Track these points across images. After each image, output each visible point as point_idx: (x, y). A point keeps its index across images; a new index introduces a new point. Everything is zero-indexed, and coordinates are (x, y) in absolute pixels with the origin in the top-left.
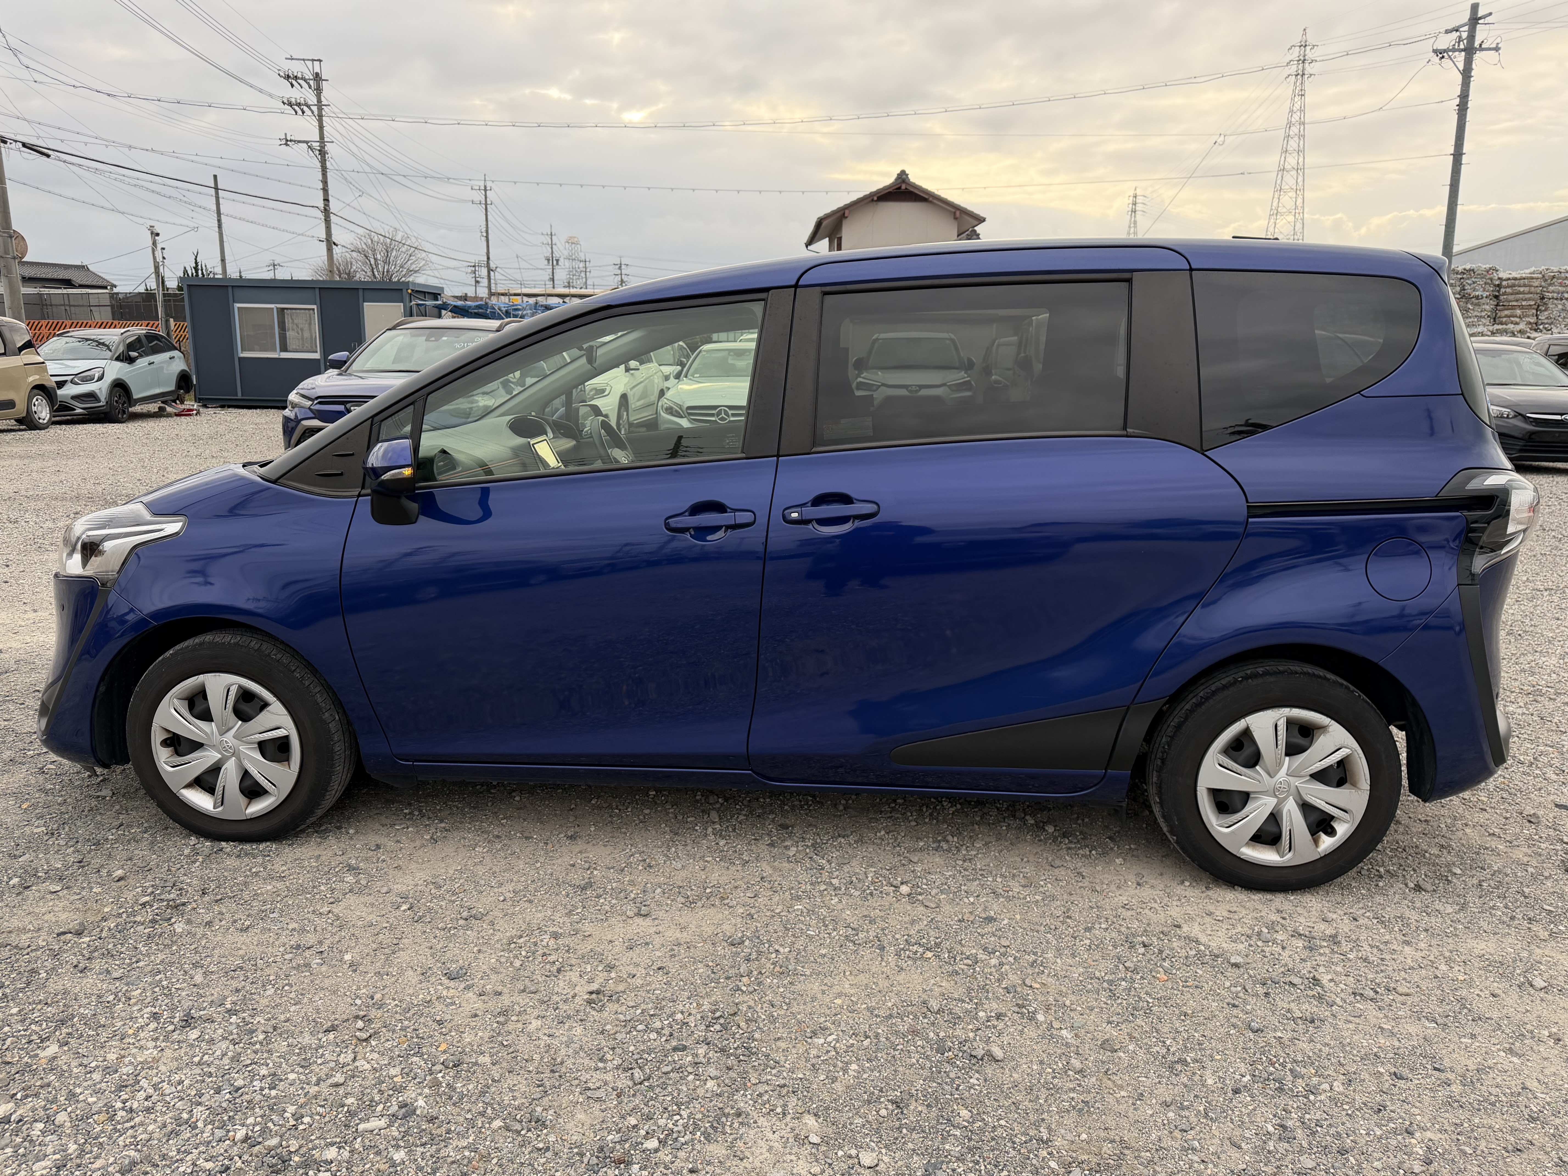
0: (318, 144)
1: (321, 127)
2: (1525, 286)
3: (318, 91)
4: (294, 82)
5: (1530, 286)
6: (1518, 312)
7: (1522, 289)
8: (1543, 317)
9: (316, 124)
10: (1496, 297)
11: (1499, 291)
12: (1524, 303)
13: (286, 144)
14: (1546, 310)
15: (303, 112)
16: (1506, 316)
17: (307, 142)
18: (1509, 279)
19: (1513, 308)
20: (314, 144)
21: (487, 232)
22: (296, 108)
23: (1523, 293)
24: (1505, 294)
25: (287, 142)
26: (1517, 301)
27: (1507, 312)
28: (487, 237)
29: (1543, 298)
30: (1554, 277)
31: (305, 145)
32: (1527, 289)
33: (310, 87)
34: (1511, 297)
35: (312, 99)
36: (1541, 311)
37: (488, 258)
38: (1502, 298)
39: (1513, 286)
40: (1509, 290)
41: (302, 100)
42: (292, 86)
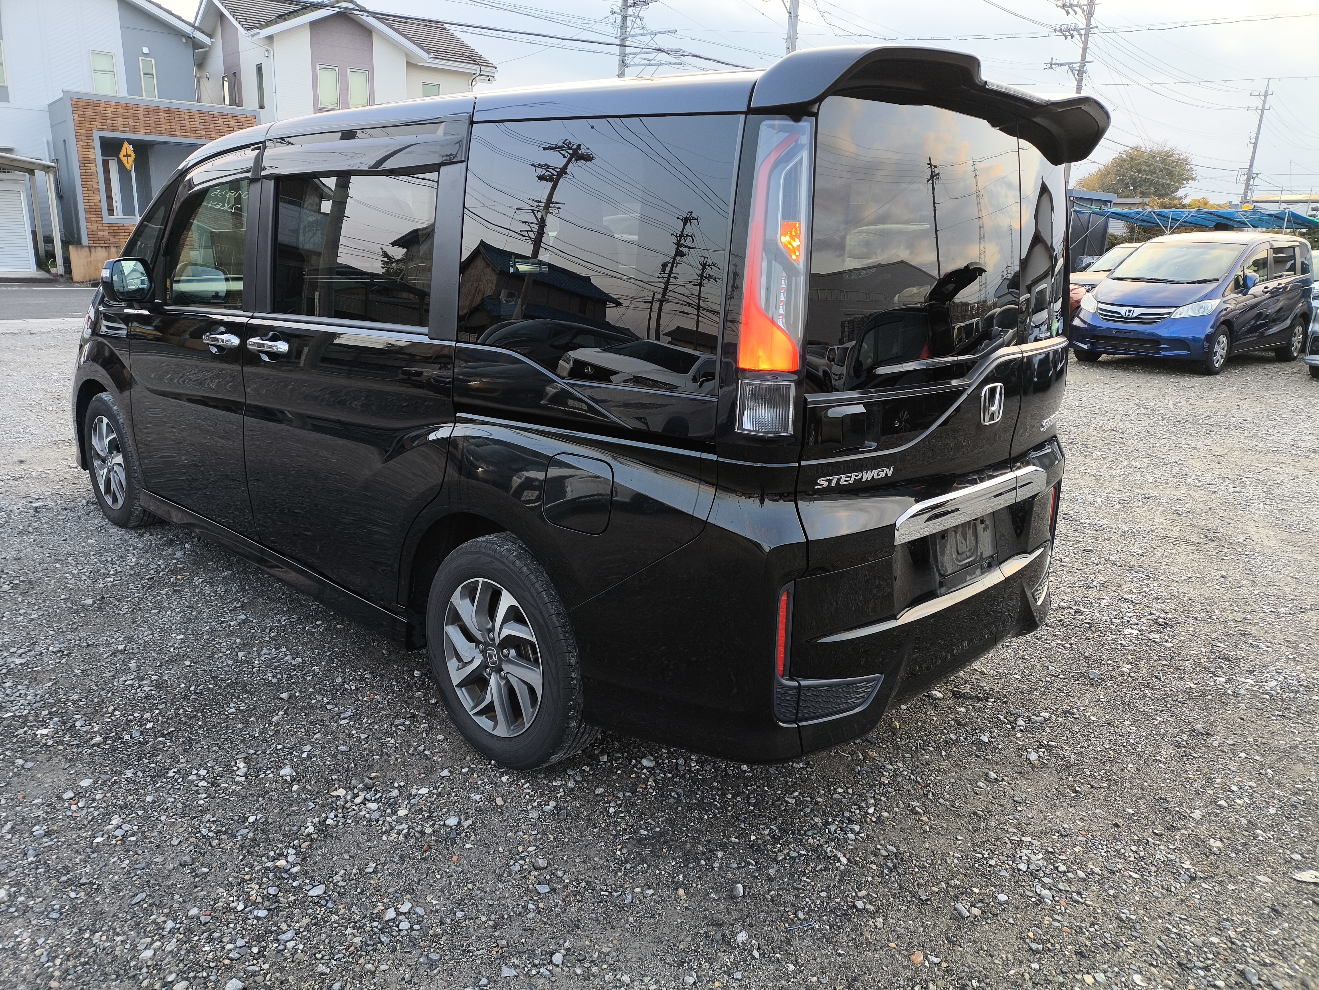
0: (1078, 65)
1: (1085, 49)
3: (1089, 14)
4: (1070, 10)
9: (1081, 46)
13: (1051, 68)
15: (1072, 36)
17: (1068, 64)
20: (1075, 65)
21: (1257, 138)
22: (1067, 33)
25: (1052, 65)
28: (1255, 145)
31: (1067, 67)
33: (1083, 11)
35: (1082, 23)
37: (1251, 165)
41: (1073, 25)
42: (1068, 13)
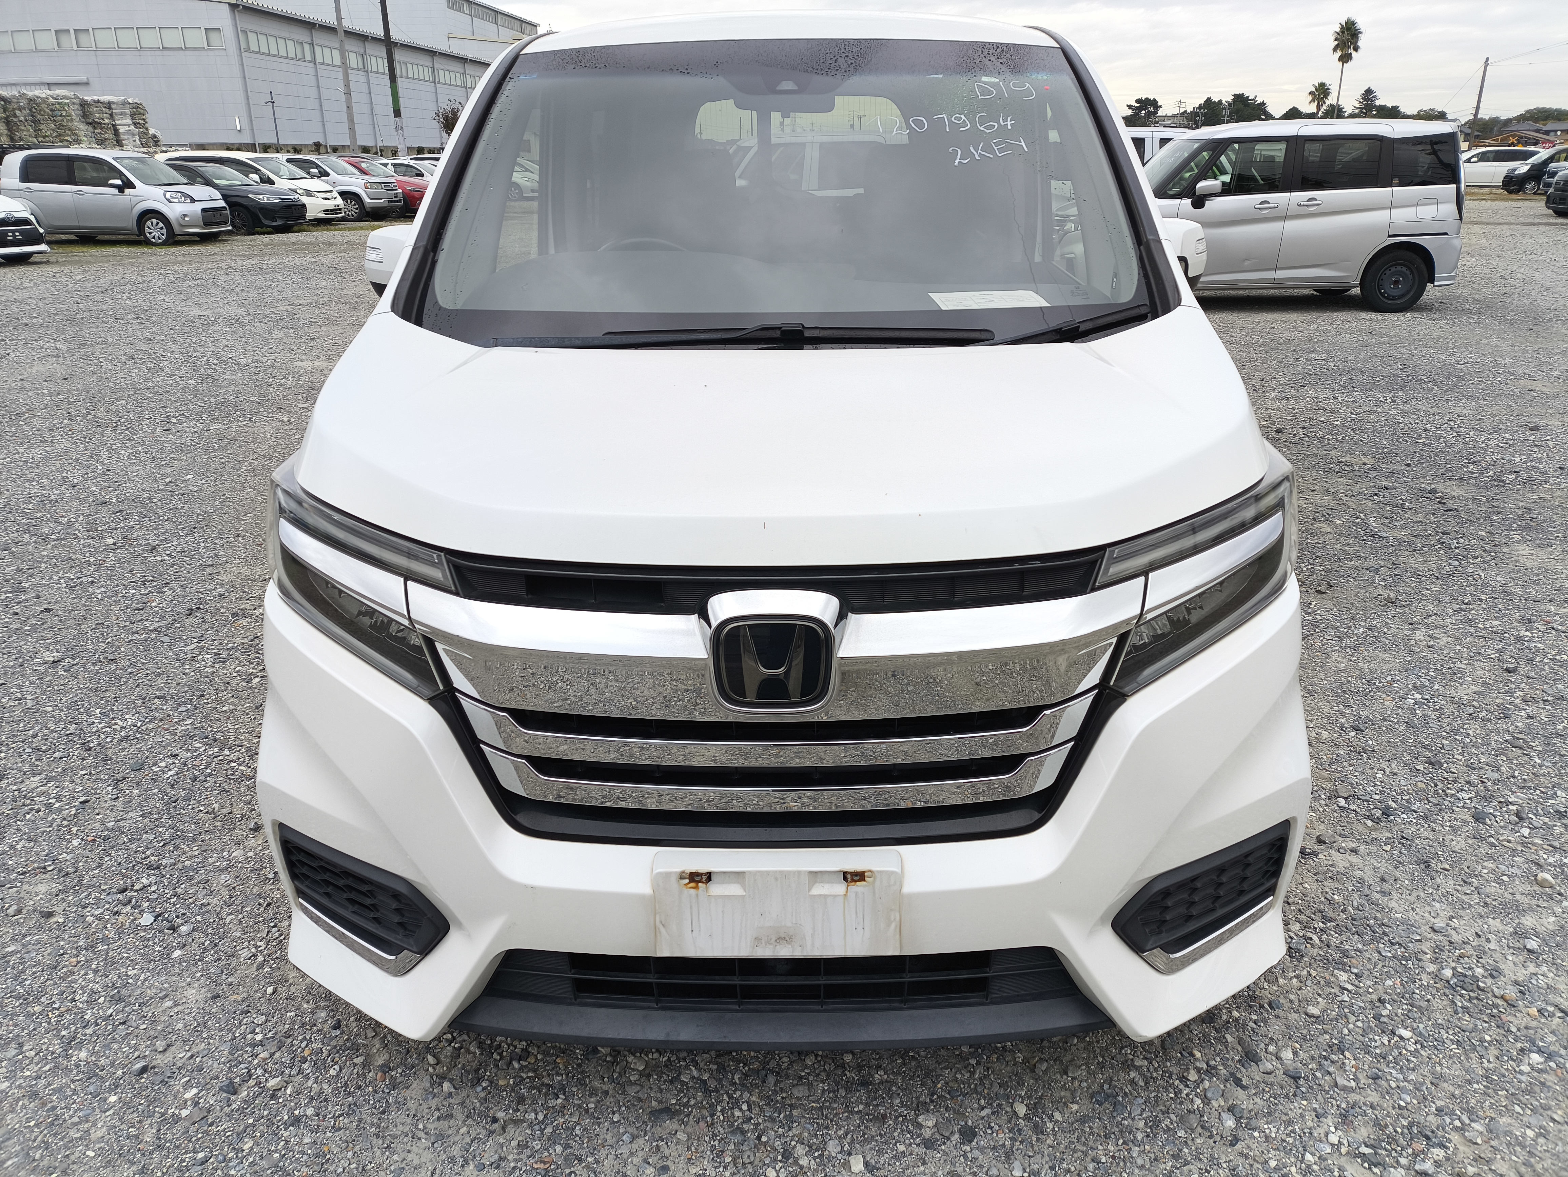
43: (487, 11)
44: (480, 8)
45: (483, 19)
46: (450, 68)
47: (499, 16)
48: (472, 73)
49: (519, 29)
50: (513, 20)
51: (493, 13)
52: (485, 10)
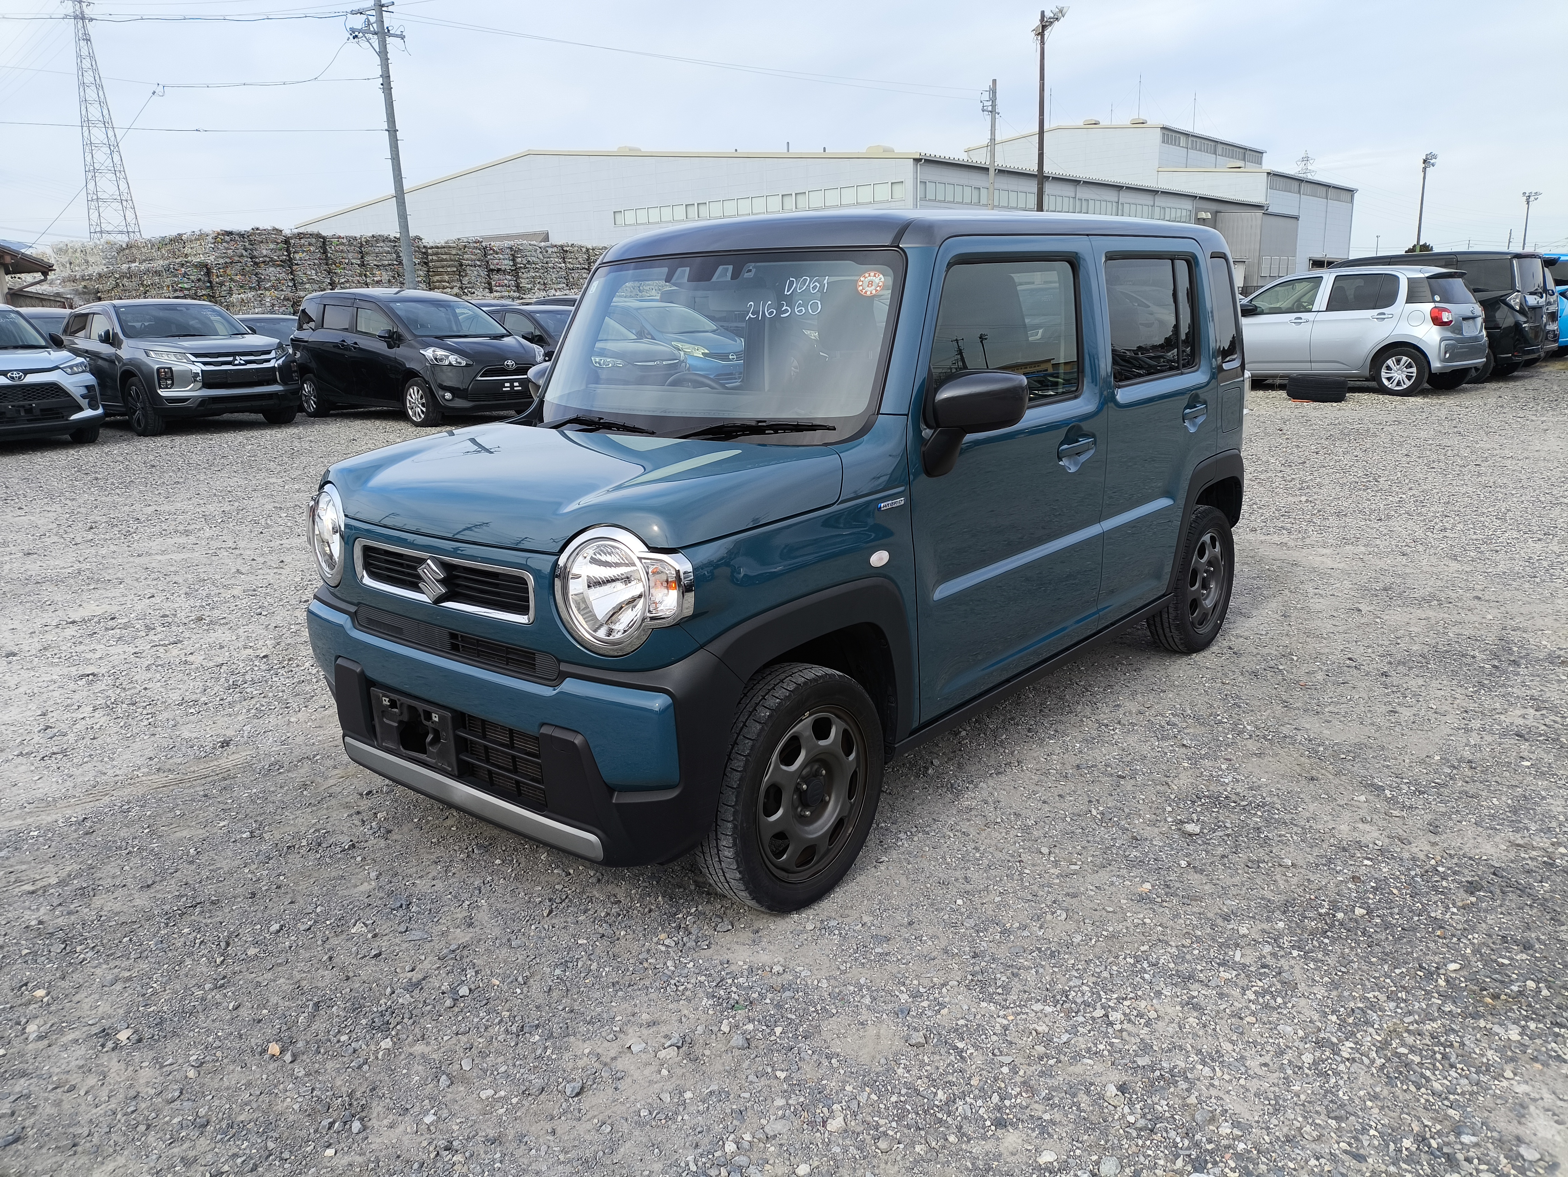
2: (446, 254)
5: (450, 254)
6: (446, 278)
7: (444, 257)
8: (465, 280)
10: (426, 263)
11: (427, 258)
12: (449, 269)
14: (466, 276)
16: (438, 281)
18: (432, 248)
19: (440, 274)
23: (446, 260)
24: (432, 261)
26: (443, 267)
27: (437, 278)
29: (461, 265)
30: (465, 247)
32: (447, 257)
34: (438, 264)
36: (463, 277)
38: (430, 264)
39: (436, 254)
40: (434, 258)
43: (1206, 142)
44: (1198, 140)
45: (1200, 150)
46: (1138, 202)
47: (1220, 147)
48: (1163, 204)
49: (1241, 156)
50: (1235, 149)
51: (1213, 144)
52: (1203, 141)
